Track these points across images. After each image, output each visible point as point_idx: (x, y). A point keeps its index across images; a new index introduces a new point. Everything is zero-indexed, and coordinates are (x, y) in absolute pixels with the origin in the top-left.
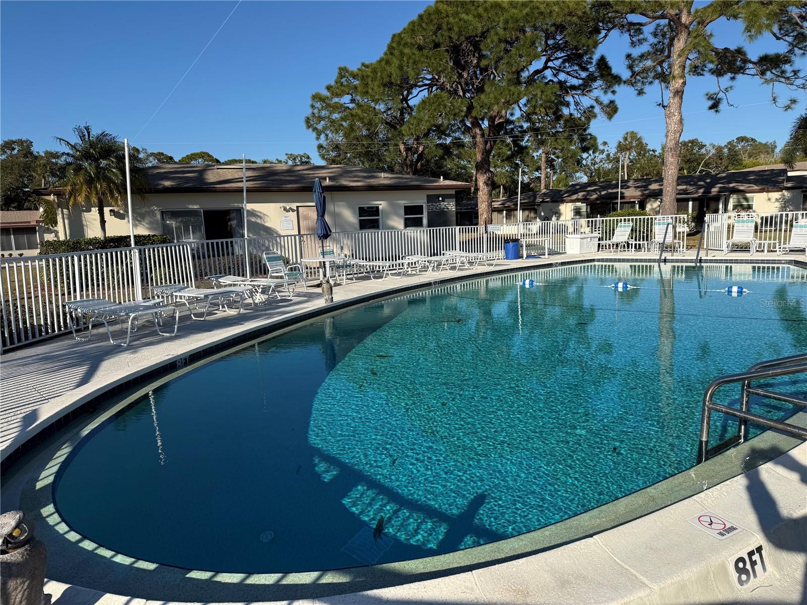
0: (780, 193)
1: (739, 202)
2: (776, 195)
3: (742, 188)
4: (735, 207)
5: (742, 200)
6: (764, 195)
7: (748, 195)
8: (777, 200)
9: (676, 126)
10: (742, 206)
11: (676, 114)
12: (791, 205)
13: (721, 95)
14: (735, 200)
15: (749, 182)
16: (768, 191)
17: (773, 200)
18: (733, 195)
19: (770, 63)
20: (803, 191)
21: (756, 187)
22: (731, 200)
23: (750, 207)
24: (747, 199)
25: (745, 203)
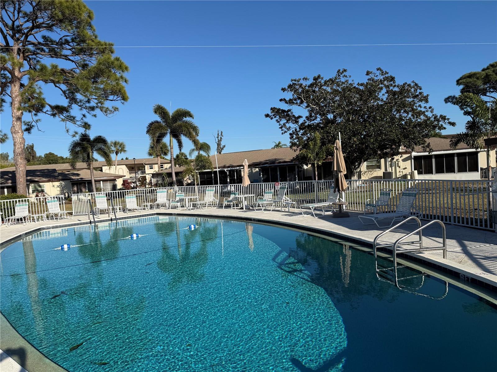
0: (59, 182)
1: (35, 187)
2: (57, 184)
3: (36, 180)
4: (33, 192)
5: (37, 187)
6: (50, 184)
7: (41, 184)
8: (58, 186)
9: (21, 139)
10: (38, 190)
11: (20, 132)
12: (66, 189)
13: (34, 124)
14: (33, 187)
15: (38, 176)
16: (52, 182)
17: (56, 187)
18: (31, 184)
19: (58, 110)
20: (71, 181)
21: (44, 179)
22: (30, 187)
23: (43, 191)
24: (40, 186)
25: (39, 189)
